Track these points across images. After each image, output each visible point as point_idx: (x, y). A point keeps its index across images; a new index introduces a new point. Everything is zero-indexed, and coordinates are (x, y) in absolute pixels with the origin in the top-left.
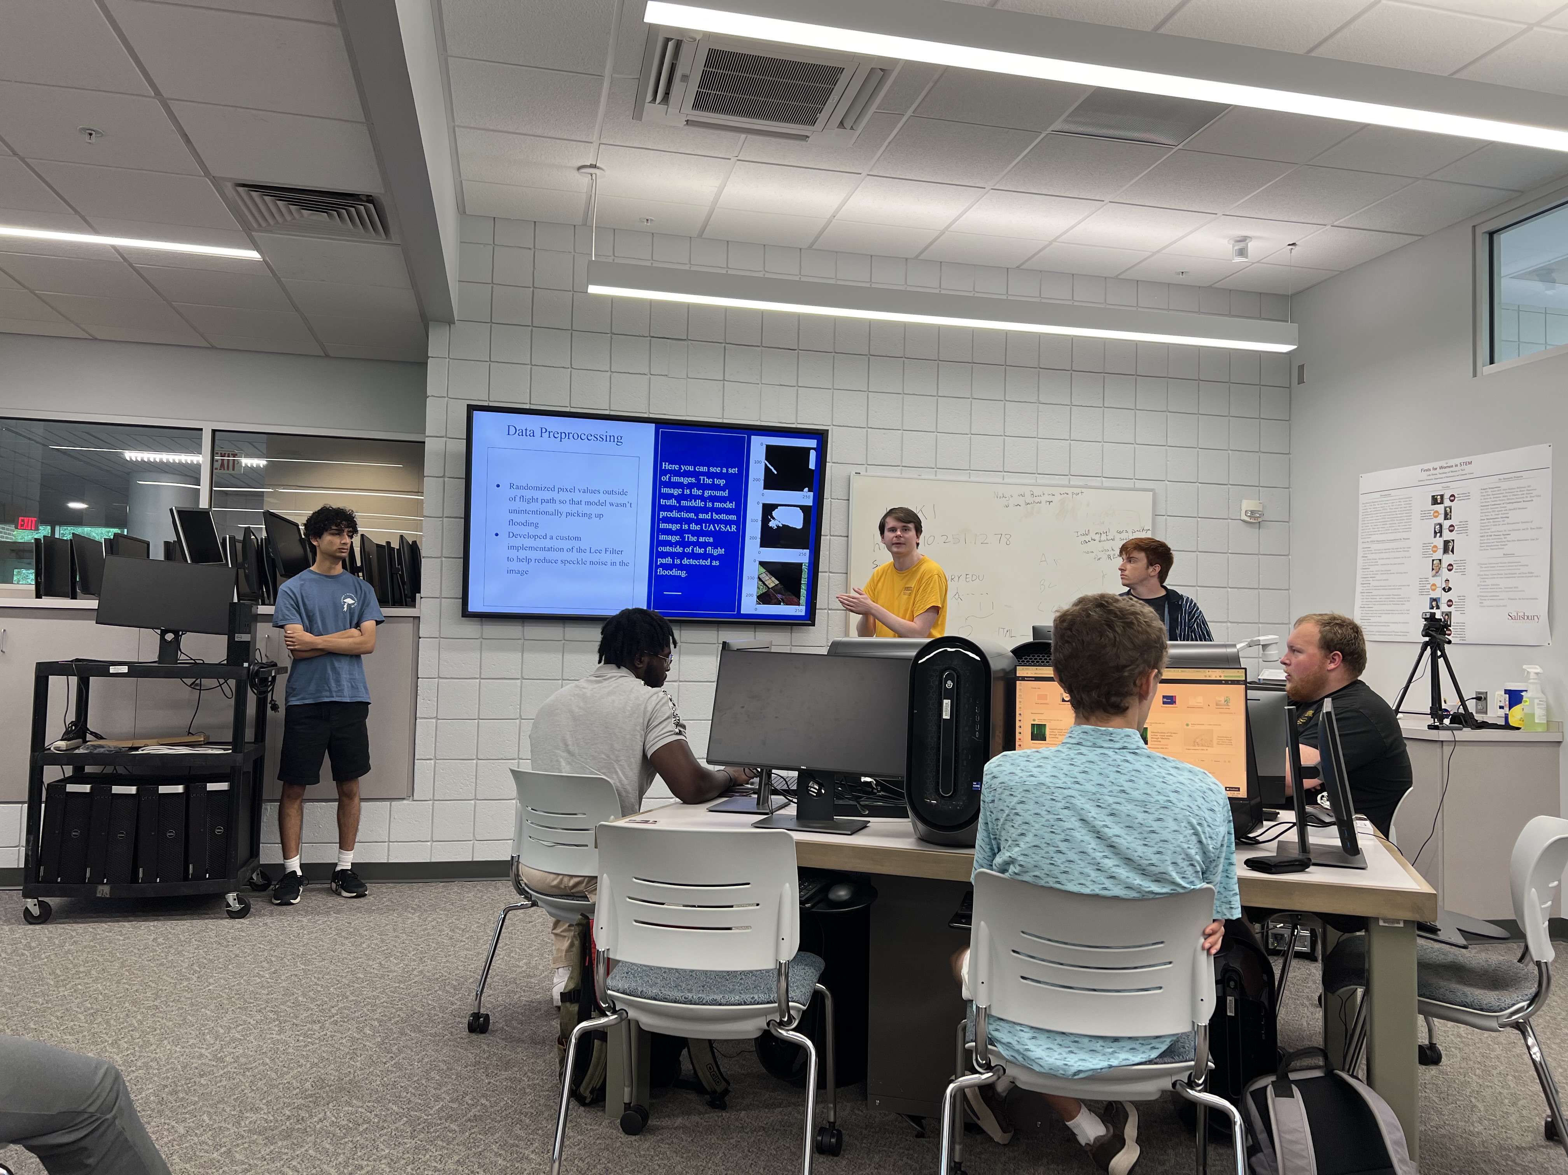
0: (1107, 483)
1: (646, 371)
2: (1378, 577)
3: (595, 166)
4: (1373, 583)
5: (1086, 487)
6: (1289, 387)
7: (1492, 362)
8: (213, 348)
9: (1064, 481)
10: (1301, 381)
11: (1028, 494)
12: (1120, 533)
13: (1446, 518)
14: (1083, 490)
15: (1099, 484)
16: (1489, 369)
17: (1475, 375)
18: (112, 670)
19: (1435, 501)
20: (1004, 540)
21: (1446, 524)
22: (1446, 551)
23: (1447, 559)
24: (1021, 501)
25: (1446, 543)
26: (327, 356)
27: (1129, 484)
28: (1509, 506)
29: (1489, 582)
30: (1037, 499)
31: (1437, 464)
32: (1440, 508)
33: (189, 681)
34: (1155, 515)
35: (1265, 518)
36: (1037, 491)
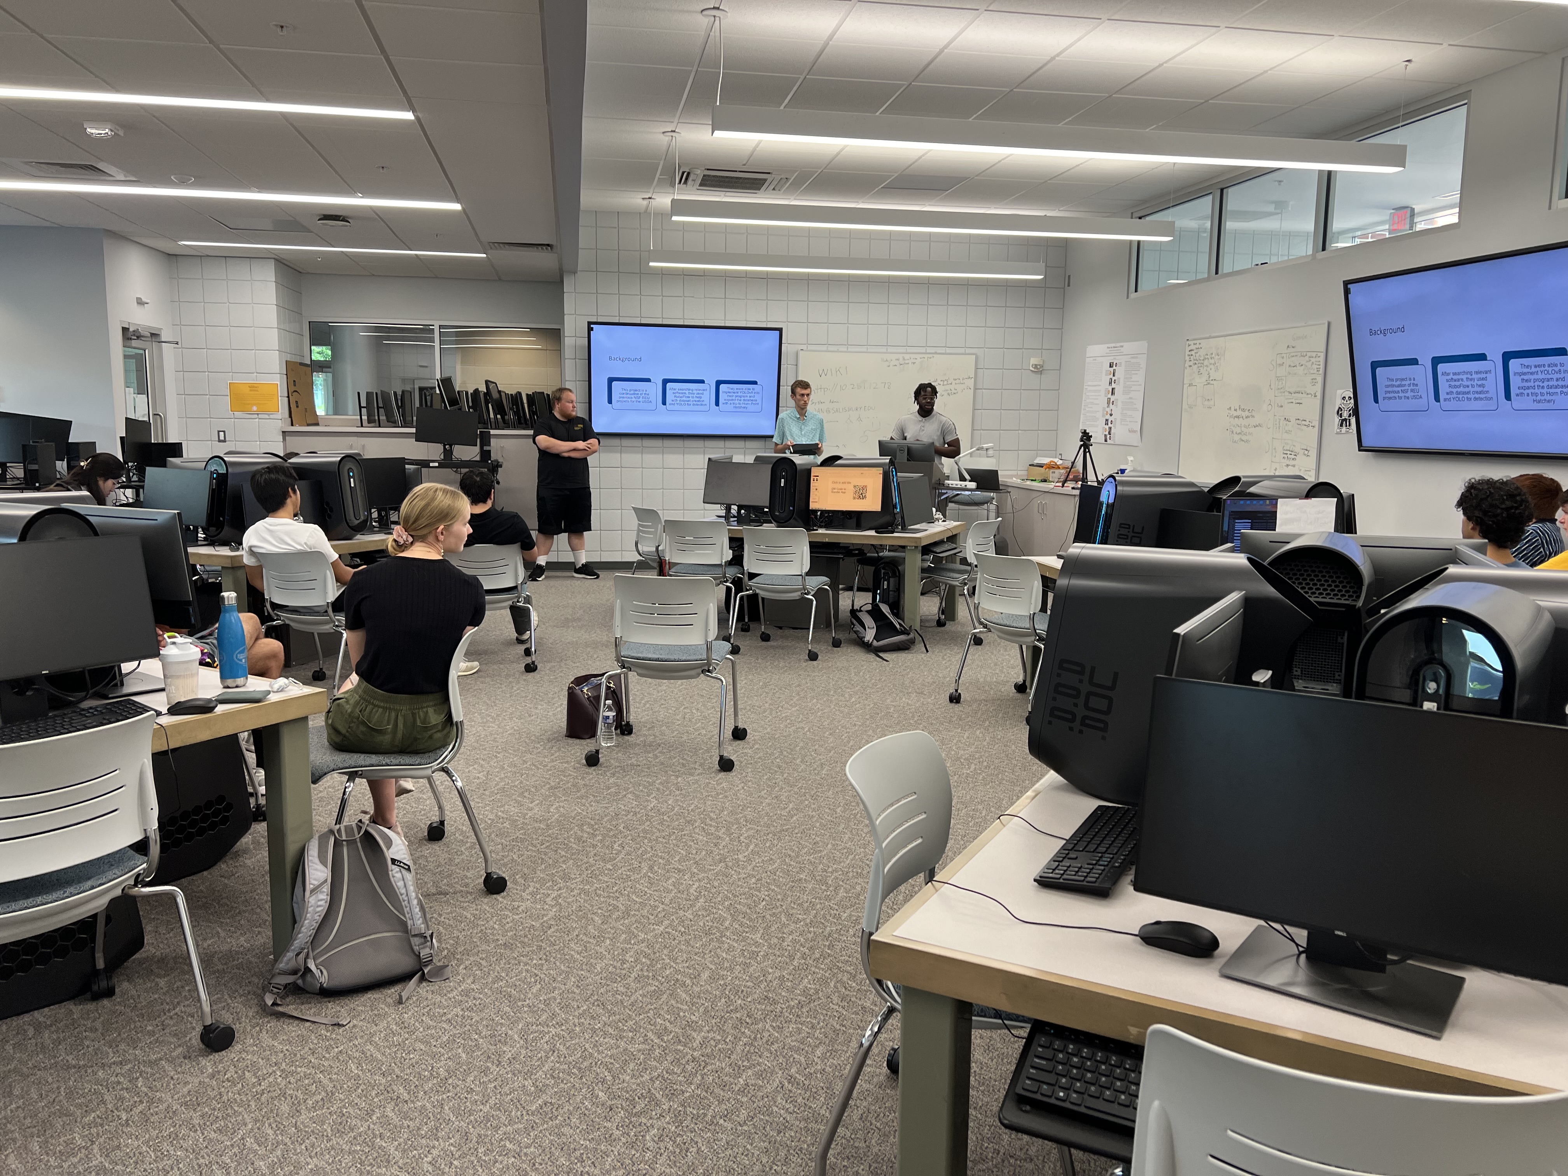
0: (949, 350)
1: (682, 295)
2: (1089, 406)
3: (650, 198)
4: (1087, 409)
5: (936, 353)
6: (1064, 288)
7: (1136, 291)
8: (436, 277)
9: (923, 350)
10: (1069, 285)
11: (901, 359)
12: (955, 380)
13: (1114, 376)
14: (934, 355)
15: (944, 352)
16: (1133, 295)
17: (1128, 298)
18: (431, 464)
19: (1110, 367)
20: (887, 386)
21: (1114, 379)
22: (1113, 393)
23: (1113, 398)
24: (897, 363)
25: (1113, 389)
26: (500, 279)
27: (962, 351)
28: (1133, 372)
29: (1125, 412)
30: (907, 362)
31: (1113, 345)
32: (1112, 369)
33: (455, 469)
34: (977, 368)
35: (1044, 368)
36: (907, 356)
